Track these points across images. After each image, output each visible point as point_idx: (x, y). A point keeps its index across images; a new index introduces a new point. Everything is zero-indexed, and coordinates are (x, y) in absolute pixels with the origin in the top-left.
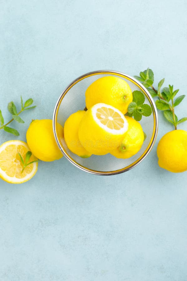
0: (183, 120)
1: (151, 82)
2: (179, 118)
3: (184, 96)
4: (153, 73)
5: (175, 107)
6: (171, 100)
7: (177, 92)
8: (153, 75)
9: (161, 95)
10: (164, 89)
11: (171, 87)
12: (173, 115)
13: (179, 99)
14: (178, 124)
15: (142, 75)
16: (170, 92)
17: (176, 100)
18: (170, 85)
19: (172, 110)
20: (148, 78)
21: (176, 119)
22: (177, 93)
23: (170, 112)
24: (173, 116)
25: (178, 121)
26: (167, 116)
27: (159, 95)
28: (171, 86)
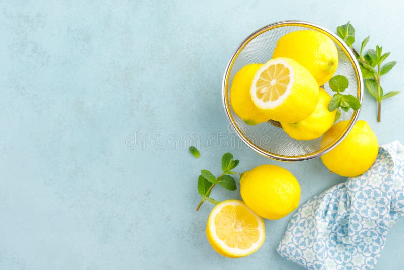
0: (391, 94)
1: (351, 40)
2: (385, 92)
3: (394, 63)
4: (354, 29)
5: (382, 76)
6: (377, 65)
7: (388, 56)
8: (354, 31)
9: (363, 59)
10: (369, 51)
11: (379, 49)
12: (378, 86)
13: (389, 66)
14: (384, 99)
15: (340, 31)
16: (378, 55)
17: (384, 67)
18: (378, 47)
19: (377, 79)
20: (347, 35)
21: (381, 93)
22: (387, 58)
23: (374, 81)
24: (378, 89)
25: (384, 95)
26: (370, 88)
27: (361, 59)
28: (380, 47)
